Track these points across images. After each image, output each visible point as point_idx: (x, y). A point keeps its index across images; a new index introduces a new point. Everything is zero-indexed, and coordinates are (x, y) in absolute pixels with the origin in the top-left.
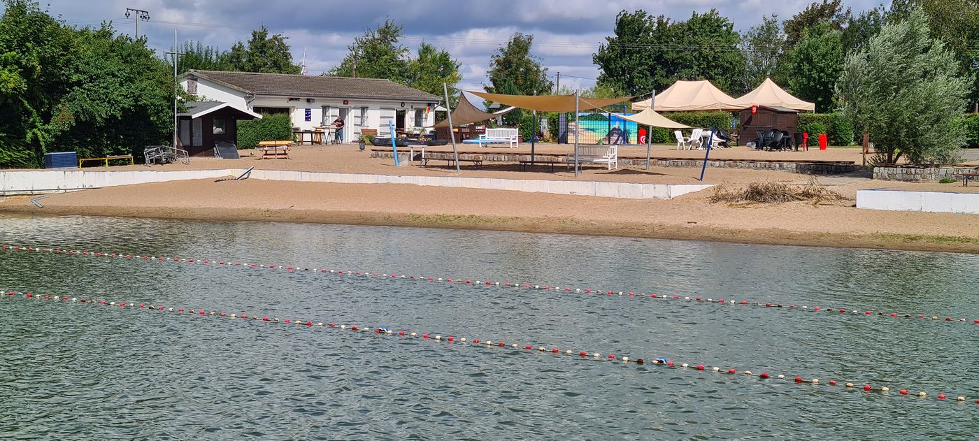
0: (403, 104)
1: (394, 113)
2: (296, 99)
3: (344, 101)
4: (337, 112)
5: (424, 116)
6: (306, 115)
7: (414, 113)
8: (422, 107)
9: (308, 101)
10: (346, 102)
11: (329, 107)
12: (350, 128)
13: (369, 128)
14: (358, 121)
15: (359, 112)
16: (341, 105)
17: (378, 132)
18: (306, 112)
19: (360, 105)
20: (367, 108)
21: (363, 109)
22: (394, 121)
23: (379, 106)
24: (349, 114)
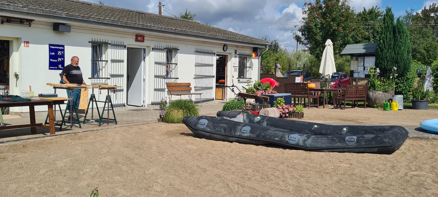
0: (225, 47)
1: (214, 60)
2: (21, 21)
3: (137, 36)
4: (123, 54)
5: (248, 65)
6: (51, 57)
7: (237, 60)
8: (248, 52)
9: (56, 27)
10: (140, 38)
11: (106, 44)
12: (147, 81)
13: (179, 81)
14: (162, 70)
15: (162, 56)
16: (131, 42)
17: (192, 86)
18: (51, 50)
19: (164, 45)
20: (176, 50)
21: (170, 52)
22: (213, 71)
23: (193, 48)
24: (147, 58)
